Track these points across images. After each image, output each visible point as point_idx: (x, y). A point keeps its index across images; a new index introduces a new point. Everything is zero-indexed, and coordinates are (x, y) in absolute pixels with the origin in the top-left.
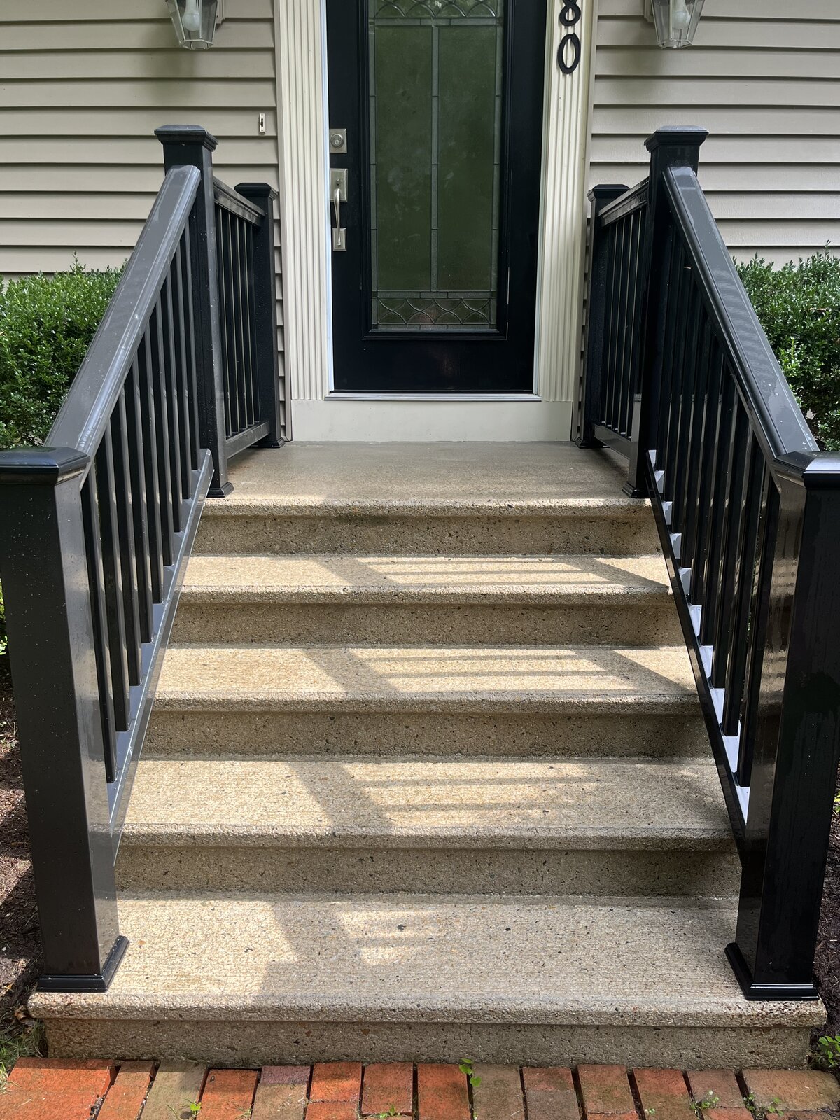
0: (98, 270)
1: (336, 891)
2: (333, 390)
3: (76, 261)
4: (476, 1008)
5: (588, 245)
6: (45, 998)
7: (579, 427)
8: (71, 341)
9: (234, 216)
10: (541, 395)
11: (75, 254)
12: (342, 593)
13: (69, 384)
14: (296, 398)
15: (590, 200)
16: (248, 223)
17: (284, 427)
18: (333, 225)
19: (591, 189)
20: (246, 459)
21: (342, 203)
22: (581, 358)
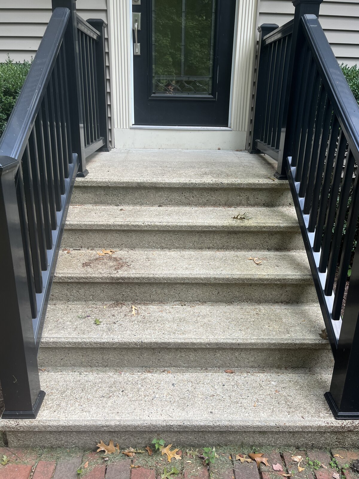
0: (19, 62)
1: (143, 367)
2: (134, 123)
3: (9, 58)
4: (211, 424)
5: (257, 54)
6: (6, 422)
7: (249, 143)
8: (7, 98)
9: (86, 35)
10: (232, 127)
11: (8, 54)
12: (143, 225)
13: (7, 120)
14: (116, 127)
15: (259, 31)
16: (93, 39)
17: (111, 142)
18: (134, 42)
19: (259, 26)
20: (93, 157)
21: (138, 31)
22: (252, 110)
